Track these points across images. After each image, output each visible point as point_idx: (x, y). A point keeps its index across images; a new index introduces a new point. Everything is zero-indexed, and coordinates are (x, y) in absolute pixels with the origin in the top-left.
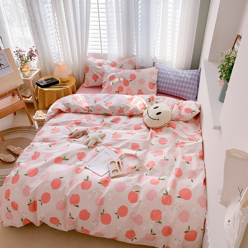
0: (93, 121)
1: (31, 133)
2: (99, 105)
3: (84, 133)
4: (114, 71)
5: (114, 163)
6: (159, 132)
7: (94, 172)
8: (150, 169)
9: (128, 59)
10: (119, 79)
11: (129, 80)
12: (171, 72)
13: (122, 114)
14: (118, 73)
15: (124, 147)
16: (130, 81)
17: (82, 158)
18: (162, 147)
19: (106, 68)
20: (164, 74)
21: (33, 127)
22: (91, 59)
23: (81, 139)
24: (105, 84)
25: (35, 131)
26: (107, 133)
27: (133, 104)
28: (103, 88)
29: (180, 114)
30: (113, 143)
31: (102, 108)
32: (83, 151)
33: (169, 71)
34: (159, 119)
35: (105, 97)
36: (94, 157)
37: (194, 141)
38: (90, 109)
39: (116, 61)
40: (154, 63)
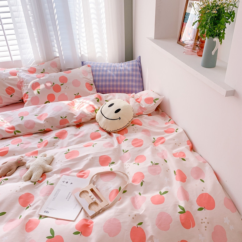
0: (26, 144)
2: (29, 120)
3: (20, 164)
4: (36, 77)
5: (86, 193)
6: (125, 134)
7: (57, 219)
8: (142, 184)
9: (50, 62)
10: (45, 85)
11: (60, 84)
12: (107, 67)
13: (67, 125)
14: (41, 78)
15: (89, 165)
16: (62, 85)
17: (29, 202)
18: (139, 150)
19: (23, 75)
20: (99, 71)
23: (17, 174)
24: (28, 96)
26: (55, 154)
27: (77, 109)
28: (26, 101)
29: (141, 108)
30: (70, 165)
31: (35, 123)
32: (27, 191)
33: (104, 67)
34: (120, 118)
35: (34, 110)
36: (49, 194)
37: (173, 132)
38: (17, 129)
39: (35, 66)
40: (83, 62)
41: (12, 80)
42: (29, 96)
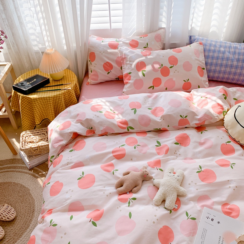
0: (143, 146)
1: (19, 172)
3: (145, 179)
4: (140, 54)
10: (153, 67)
11: (169, 66)
13: (187, 126)
14: (149, 57)
16: (170, 68)
17: (169, 239)
19: (126, 50)
21: (19, 160)
22: (94, 39)
24: (130, 77)
25: (24, 165)
28: (127, 83)
31: (150, 120)
35: (145, 100)
39: (137, 38)
40: (190, 37)
41: (111, 53)
42: (132, 78)
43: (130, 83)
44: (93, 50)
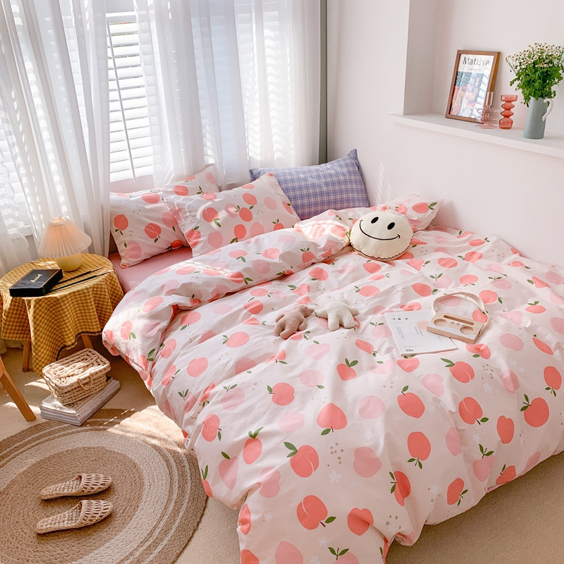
0: (277, 293)
2: (256, 261)
3: (306, 313)
4: (201, 199)
5: (442, 322)
8: (500, 301)
10: (228, 212)
11: (248, 206)
13: (312, 261)
14: (216, 200)
16: (251, 208)
18: (459, 270)
19: (177, 199)
24: (199, 233)
29: (411, 221)
33: (298, 173)
34: (399, 236)
37: (483, 243)
38: (246, 275)
40: (251, 172)
41: (151, 210)
42: (202, 233)
43: (201, 241)
44: (119, 212)
